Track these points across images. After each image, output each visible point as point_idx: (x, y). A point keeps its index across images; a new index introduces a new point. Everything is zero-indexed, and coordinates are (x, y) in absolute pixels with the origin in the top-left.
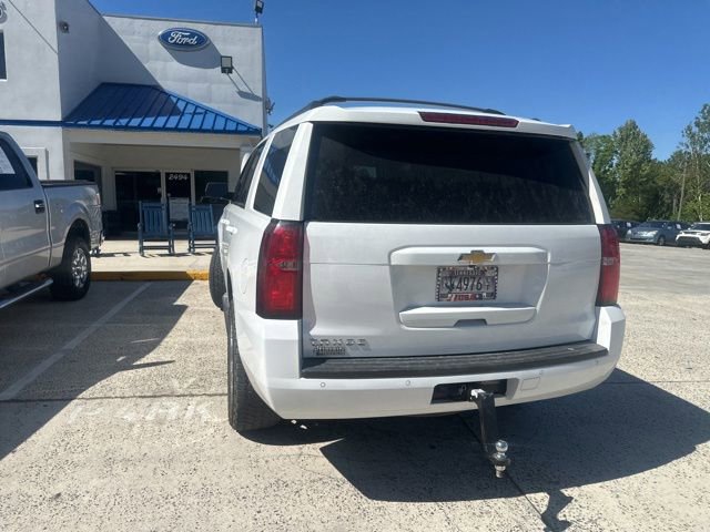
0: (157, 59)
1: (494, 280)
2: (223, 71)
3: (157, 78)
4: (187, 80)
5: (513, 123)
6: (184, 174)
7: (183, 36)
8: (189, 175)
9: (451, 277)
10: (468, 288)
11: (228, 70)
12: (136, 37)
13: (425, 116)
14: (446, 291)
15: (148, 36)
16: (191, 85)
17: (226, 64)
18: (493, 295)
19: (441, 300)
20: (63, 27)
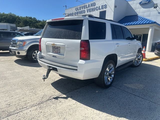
0: (138, 8)
1: (60, 50)
2: (154, 8)
3: (137, 13)
4: (144, 12)
5: (63, 19)
6: (140, 35)
7: (145, 1)
8: (141, 35)
9: (54, 48)
10: (56, 50)
11: (156, 7)
12: (134, 5)
13: (52, 20)
14: (53, 50)
15: (137, 4)
16: (145, 13)
17: (155, 6)
18: (60, 52)
19: (53, 52)
20: (115, 7)
